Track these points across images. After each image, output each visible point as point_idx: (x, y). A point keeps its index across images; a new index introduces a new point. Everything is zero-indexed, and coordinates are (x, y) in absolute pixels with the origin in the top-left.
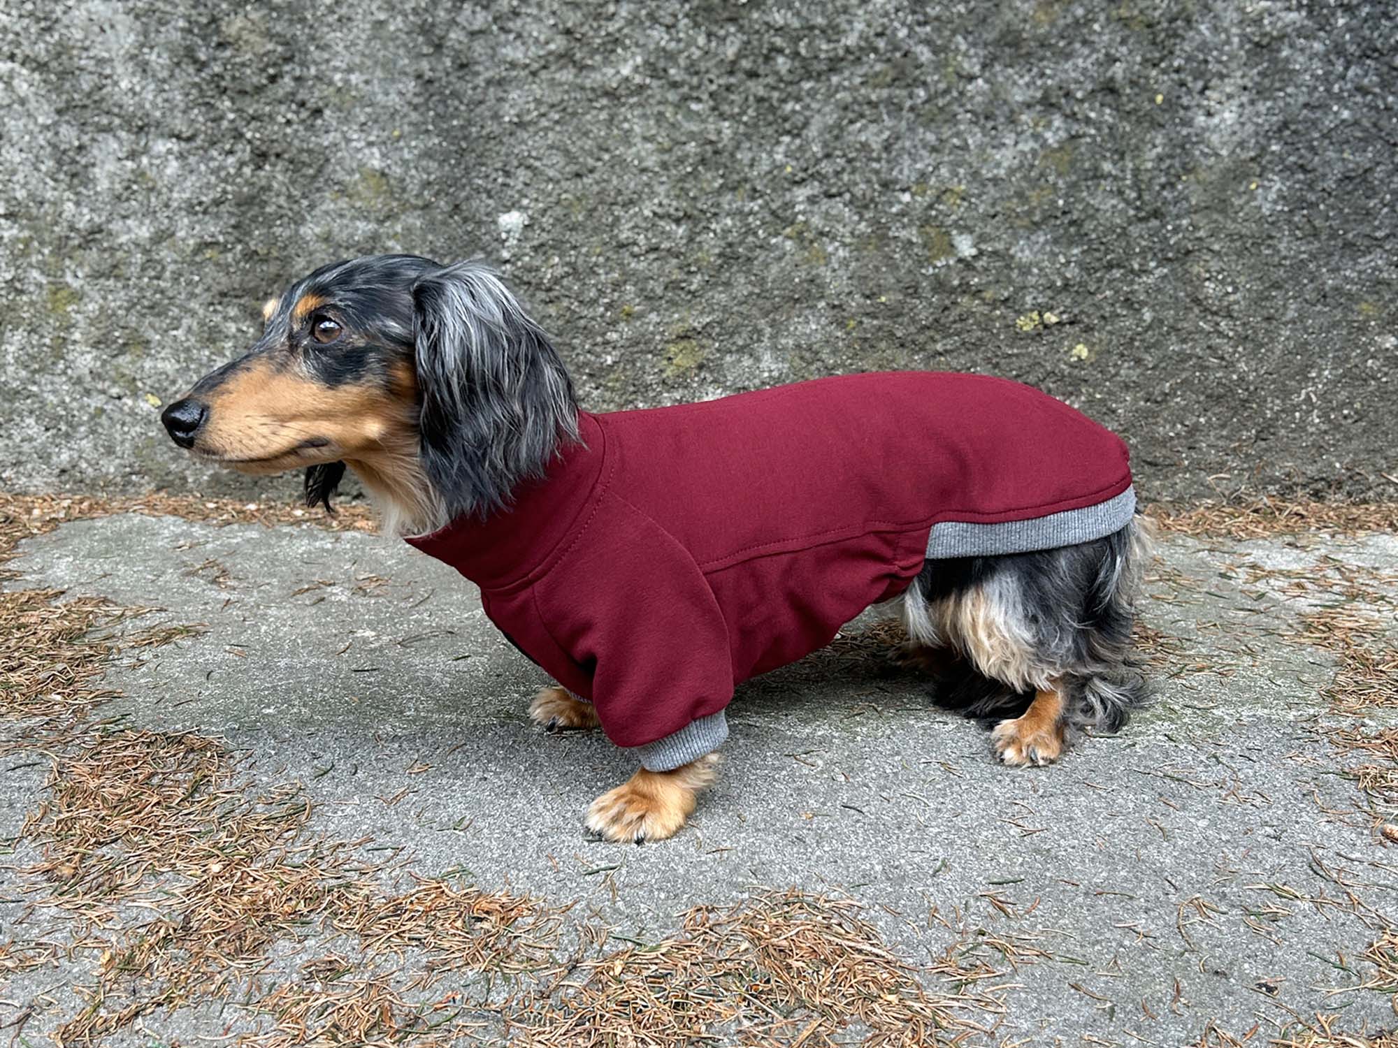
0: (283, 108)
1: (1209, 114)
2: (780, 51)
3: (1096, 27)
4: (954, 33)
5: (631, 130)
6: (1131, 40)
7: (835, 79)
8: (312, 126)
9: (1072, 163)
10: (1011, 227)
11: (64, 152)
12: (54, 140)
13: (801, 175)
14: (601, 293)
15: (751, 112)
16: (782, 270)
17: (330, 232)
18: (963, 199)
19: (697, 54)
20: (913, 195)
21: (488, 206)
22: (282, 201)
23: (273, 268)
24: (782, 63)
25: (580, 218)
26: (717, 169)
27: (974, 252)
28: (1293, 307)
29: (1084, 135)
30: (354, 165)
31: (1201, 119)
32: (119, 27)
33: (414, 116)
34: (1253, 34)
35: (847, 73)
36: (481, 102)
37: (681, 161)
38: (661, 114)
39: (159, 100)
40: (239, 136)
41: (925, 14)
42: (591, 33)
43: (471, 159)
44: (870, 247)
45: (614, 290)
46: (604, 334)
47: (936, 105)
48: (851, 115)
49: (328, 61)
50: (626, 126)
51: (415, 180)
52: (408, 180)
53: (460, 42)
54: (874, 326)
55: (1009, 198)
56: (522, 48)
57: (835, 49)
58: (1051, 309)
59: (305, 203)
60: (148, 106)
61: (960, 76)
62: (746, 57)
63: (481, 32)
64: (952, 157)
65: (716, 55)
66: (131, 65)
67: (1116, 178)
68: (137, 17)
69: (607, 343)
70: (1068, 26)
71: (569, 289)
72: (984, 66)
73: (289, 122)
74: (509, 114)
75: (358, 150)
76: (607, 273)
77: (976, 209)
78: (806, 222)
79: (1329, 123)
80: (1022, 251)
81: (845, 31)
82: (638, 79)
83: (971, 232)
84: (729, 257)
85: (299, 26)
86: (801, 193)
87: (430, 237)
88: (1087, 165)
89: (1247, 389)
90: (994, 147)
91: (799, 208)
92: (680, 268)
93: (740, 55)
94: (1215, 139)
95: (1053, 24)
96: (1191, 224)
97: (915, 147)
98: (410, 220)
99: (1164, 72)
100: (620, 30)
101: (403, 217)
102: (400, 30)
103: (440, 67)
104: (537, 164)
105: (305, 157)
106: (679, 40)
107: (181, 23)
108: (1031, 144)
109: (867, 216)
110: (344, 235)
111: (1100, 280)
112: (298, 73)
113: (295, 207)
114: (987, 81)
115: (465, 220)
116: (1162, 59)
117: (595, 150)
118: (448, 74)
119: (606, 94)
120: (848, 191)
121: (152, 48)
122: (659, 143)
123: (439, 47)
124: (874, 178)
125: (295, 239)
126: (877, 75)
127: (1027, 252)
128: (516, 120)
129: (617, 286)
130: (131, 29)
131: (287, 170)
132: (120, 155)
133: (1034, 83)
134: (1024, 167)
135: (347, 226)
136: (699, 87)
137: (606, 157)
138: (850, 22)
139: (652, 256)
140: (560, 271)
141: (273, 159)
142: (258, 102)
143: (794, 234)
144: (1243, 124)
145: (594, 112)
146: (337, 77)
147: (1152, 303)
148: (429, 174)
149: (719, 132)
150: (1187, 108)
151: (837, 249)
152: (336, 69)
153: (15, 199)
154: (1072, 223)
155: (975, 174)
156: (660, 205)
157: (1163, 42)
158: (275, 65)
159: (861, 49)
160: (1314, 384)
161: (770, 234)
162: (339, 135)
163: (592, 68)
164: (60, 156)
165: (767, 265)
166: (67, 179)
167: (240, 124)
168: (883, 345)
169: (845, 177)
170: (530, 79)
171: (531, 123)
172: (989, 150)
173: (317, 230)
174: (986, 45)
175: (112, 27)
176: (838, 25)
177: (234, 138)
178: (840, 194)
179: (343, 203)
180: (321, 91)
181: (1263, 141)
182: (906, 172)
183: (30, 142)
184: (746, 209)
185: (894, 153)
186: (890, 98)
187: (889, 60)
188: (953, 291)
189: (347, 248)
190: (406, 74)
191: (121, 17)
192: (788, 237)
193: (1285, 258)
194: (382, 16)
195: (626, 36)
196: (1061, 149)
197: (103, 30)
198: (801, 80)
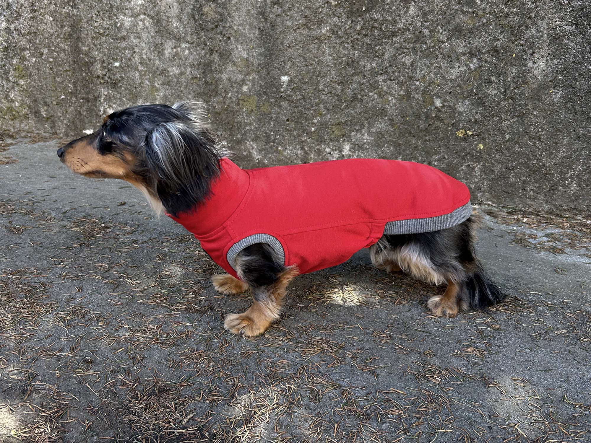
0: (219, 36)
1: (534, 63)
2: (376, 28)
3: (491, 27)
4: (437, 26)
5: (325, 52)
6: (504, 33)
7: (394, 39)
8: (227, 42)
9: (480, 77)
10: (456, 98)
11: (157, 45)
12: (154, 41)
13: (381, 72)
14: (312, 106)
15: (365, 48)
16: (373, 104)
17: (230, 77)
18: (438, 86)
19: (348, 27)
20: (420, 82)
21: (278, 73)
22: (217, 66)
23: (213, 87)
24: (376, 32)
25: (307, 80)
26: (353, 67)
27: (441, 105)
28: (567, 140)
29: (485, 66)
30: (239, 56)
31: (530, 64)
32: (174, 7)
33: (258, 41)
34: (552, 33)
35: (399, 37)
36: (278, 39)
37: (341, 63)
38: (334, 47)
39: (184, 31)
40: (206, 44)
41: (428, 18)
42: (313, 18)
43: (273, 57)
44: (404, 100)
45: (316, 106)
46: (312, 120)
47: (430, 51)
48: (399, 52)
49: (232, 22)
50: (323, 50)
51: (256, 62)
52: (254, 63)
53: (272, 18)
54: (404, 128)
55: (456, 87)
56: (291, 22)
57: (395, 28)
58: (469, 129)
59: (223, 67)
60: (181, 32)
61: (439, 41)
62: (363, 29)
63: (279, 15)
64: (435, 70)
65: (354, 28)
66: (176, 18)
67: (496, 83)
68: (180, 4)
69: (313, 123)
70: (479, 26)
71: (301, 103)
72: (448, 39)
73: (220, 41)
74: (286, 43)
75: (240, 51)
76: (314, 100)
77: (443, 90)
78: (382, 88)
79: (583, 69)
80: (460, 107)
81: (398, 22)
82: (328, 34)
83: (441, 98)
84: (354, 98)
85: (225, 10)
86: (380, 78)
87: (260, 82)
88: (485, 77)
89: (546, 169)
90: (451, 68)
91: (380, 83)
92: (338, 100)
93: (362, 28)
94: (536, 72)
95: (474, 25)
96: (525, 103)
97: (422, 65)
98: (254, 76)
99: (517, 45)
100: (322, 17)
101: (252, 75)
102: (254, 13)
103: (266, 26)
104: (294, 61)
105: (224, 52)
106: (342, 22)
107: (192, 7)
108: (465, 68)
109: (403, 89)
110: (234, 79)
111: (489, 121)
112: (223, 25)
113: (220, 68)
114: (449, 44)
115: (271, 77)
116: (516, 40)
117: (313, 58)
118: (268, 28)
119: (317, 38)
120: (397, 79)
121: (183, 14)
122: (334, 57)
123: (266, 19)
124: (406, 75)
125: (220, 79)
126: (409, 39)
127: (462, 108)
128: (288, 45)
129: (317, 105)
130: (178, 8)
131: (219, 56)
132: (173, 47)
133: (467, 46)
134: (461, 76)
135: (235, 76)
136: (348, 38)
137: (317, 60)
138: (400, 19)
139: (329, 95)
140: (299, 97)
141: (215, 52)
142: (212, 33)
143: (377, 92)
144: (548, 68)
145: (313, 45)
146: (235, 28)
147: (509, 131)
148: (261, 61)
149: (354, 55)
150: (525, 60)
151: (392, 99)
152: (235, 25)
153: (143, 58)
154: (479, 98)
155: (444, 77)
156: (333, 78)
157: (516, 34)
158: (217, 22)
159: (404, 29)
160: (574, 171)
161: (369, 92)
162: (235, 46)
163: (314, 30)
164: (156, 46)
165: (367, 103)
166: (157, 53)
167: (206, 40)
168: (407, 135)
169: (396, 74)
170: (294, 32)
171: (293, 46)
172: (449, 69)
173: (227, 76)
174: (449, 31)
175: (173, 7)
176: (396, 20)
177: (205, 44)
178: (394, 80)
179: (235, 68)
180: (230, 31)
181: (555, 75)
182: (418, 74)
183: (148, 41)
184: (361, 82)
185: (414, 67)
186: (414, 47)
187: (414, 34)
188: (433, 118)
189: (235, 83)
190: (256, 28)
191: (175, 4)
192: (376, 93)
193: (563, 120)
194: (250, 8)
195: (325, 19)
196: (475, 70)
197: (170, 8)
198: (383, 38)
